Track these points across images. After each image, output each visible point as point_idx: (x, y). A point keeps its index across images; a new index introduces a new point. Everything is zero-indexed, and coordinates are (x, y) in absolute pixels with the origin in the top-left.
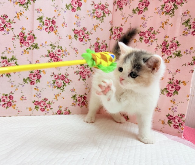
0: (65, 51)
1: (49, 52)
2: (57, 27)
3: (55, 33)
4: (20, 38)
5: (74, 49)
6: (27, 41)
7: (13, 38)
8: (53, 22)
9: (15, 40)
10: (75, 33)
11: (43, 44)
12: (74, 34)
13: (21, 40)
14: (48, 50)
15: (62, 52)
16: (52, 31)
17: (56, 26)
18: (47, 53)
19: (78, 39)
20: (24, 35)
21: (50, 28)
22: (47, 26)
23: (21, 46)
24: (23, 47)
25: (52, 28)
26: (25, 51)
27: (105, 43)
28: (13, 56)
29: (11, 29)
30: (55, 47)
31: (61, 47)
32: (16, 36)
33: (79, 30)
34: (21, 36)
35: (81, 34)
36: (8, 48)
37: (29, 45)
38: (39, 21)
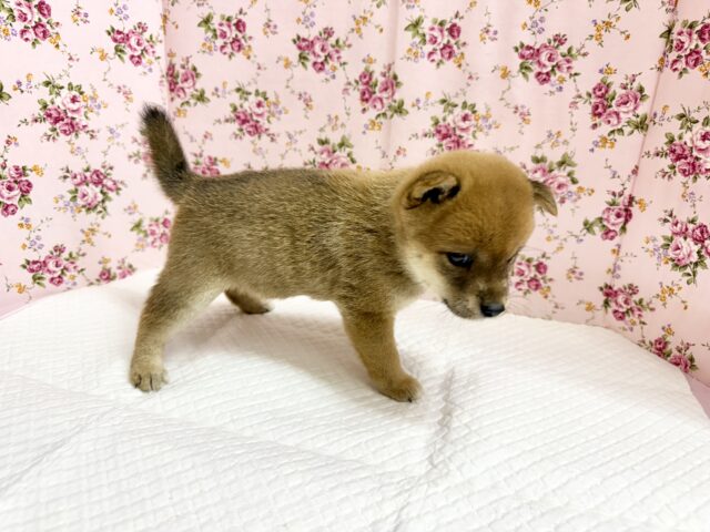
0: (485, 118)
1: (437, 123)
2: (464, 44)
3: (456, 65)
4: (361, 87)
5: (517, 108)
6: (378, 94)
7: (346, 90)
8: (454, 30)
9: (349, 94)
10: (522, 56)
11: (418, 101)
12: (521, 61)
13: (364, 94)
14: (432, 118)
15: (473, 122)
16: (450, 57)
17: (460, 43)
18: (429, 126)
19: (531, 75)
20: (370, 79)
21: (442, 49)
22: (435, 46)
23: (364, 110)
24: (367, 113)
25: (448, 50)
26: (373, 123)
27: (635, 85)
28: (343, 138)
29: (341, 65)
30: (456, 106)
31: (473, 106)
32: (353, 82)
33: (537, 47)
34: (365, 80)
35: (544, 58)
36: (333, 117)
37: (383, 107)
38: (410, 33)
